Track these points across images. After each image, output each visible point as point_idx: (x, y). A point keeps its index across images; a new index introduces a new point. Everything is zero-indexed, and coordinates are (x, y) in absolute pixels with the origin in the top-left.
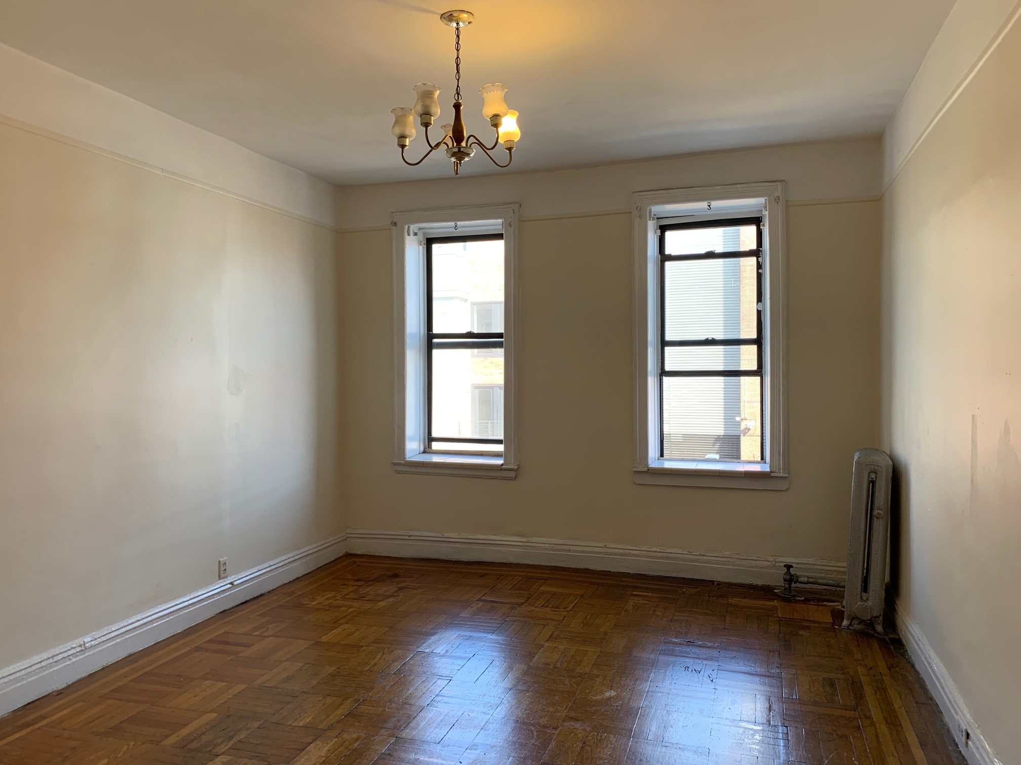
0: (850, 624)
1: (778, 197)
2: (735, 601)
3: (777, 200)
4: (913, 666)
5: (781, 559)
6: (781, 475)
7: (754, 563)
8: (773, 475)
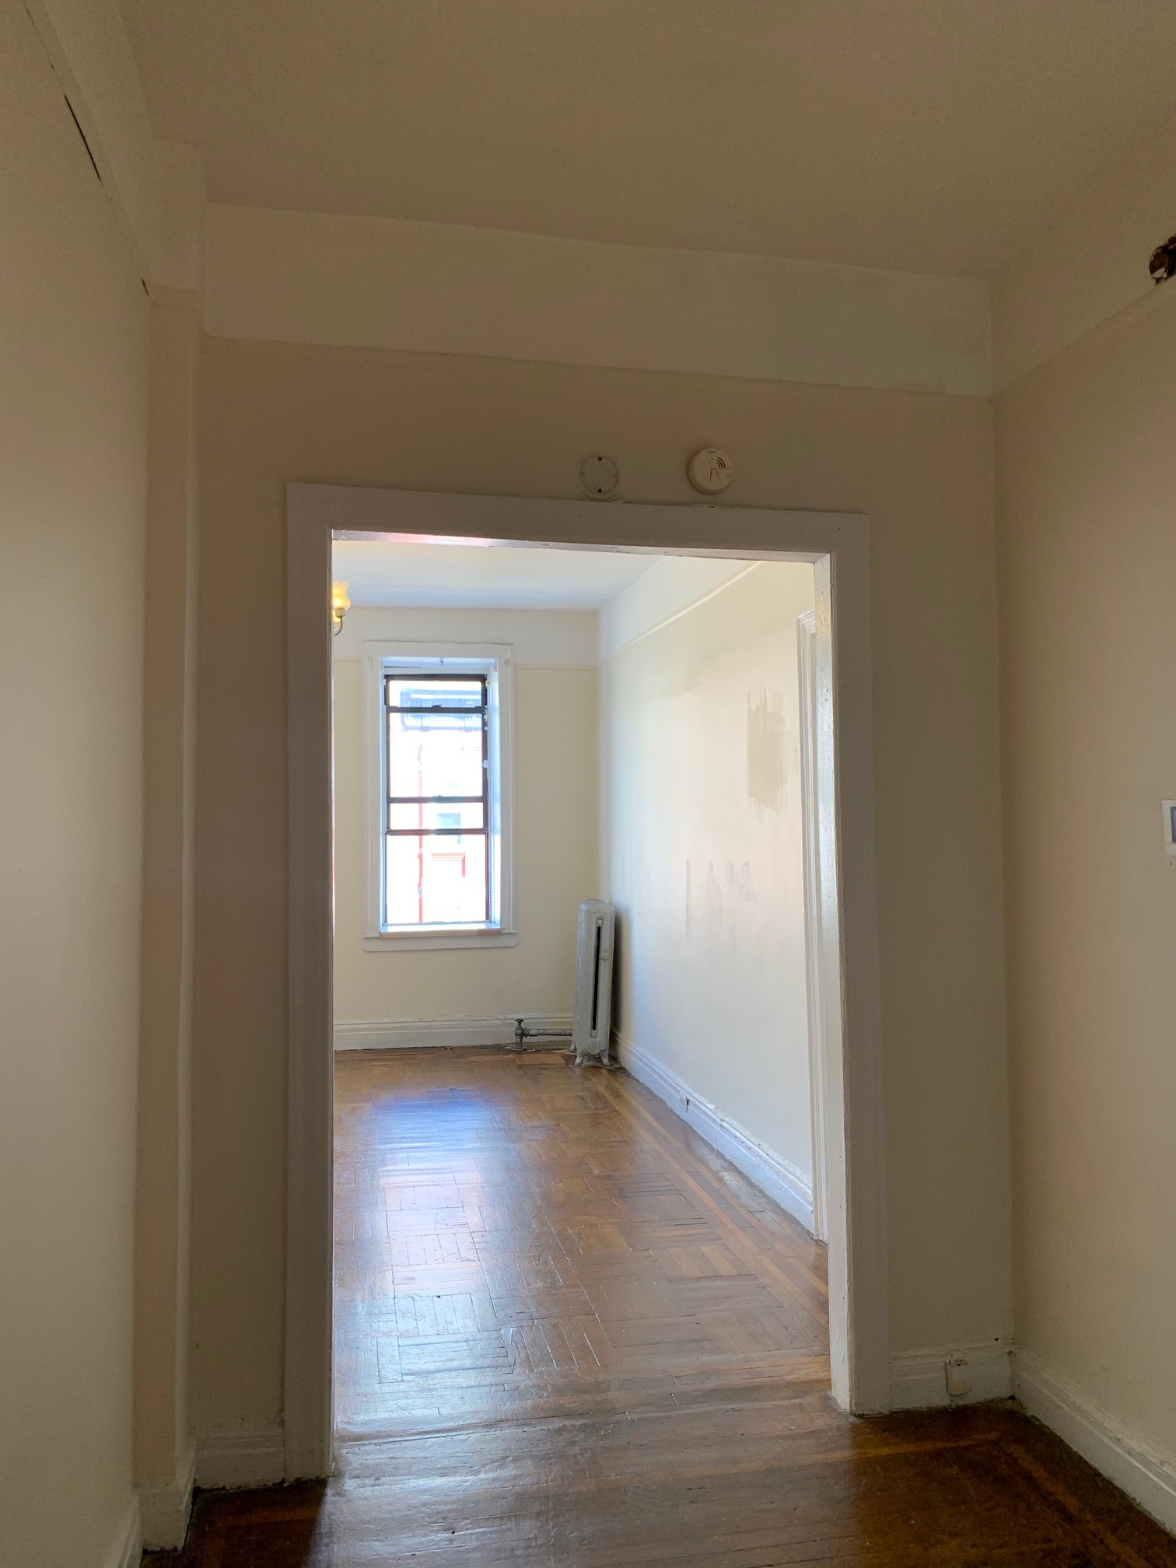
0: (582, 1062)
1: (507, 660)
2: (475, 1058)
3: (507, 662)
4: (637, 1081)
5: (511, 1016)
6: (512, 931)
7: (484, 1023)
8: (503, 931)
